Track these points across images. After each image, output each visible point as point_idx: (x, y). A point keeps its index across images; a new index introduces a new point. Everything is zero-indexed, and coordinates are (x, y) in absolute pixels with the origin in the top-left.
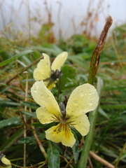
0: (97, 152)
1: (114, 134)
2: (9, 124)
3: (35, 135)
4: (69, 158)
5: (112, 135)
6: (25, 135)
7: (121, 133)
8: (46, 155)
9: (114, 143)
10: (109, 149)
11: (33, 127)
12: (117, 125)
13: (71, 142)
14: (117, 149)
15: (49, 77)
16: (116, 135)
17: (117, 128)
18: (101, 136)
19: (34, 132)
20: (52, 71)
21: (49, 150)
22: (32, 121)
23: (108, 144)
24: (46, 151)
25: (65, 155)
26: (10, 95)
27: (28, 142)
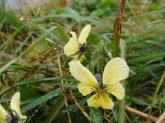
0: (130, 104)
1: (141, 84)
2: (51, 97)
3: (77, 103)
4: (108, 116)
5: (139, 86)
6: (67, 105)
7: (147, 83)
8: (90, 119)
9: (143, 92)
10: (139, 98)
11: (73, 97)
12: (143, 76)
13: (110, 105)
14: (147, 98)
15: (78, 50)
16: (144, 85)
17: (143, 79)
18: (130, 88)
19: (75, 101)
20: (80, 45)
21: (91, 113)
22: (71, 91)
23: (138, 94)
24: (89, 115)
25: (105, 114)
26: (44, 71)
27: (71, 110)
